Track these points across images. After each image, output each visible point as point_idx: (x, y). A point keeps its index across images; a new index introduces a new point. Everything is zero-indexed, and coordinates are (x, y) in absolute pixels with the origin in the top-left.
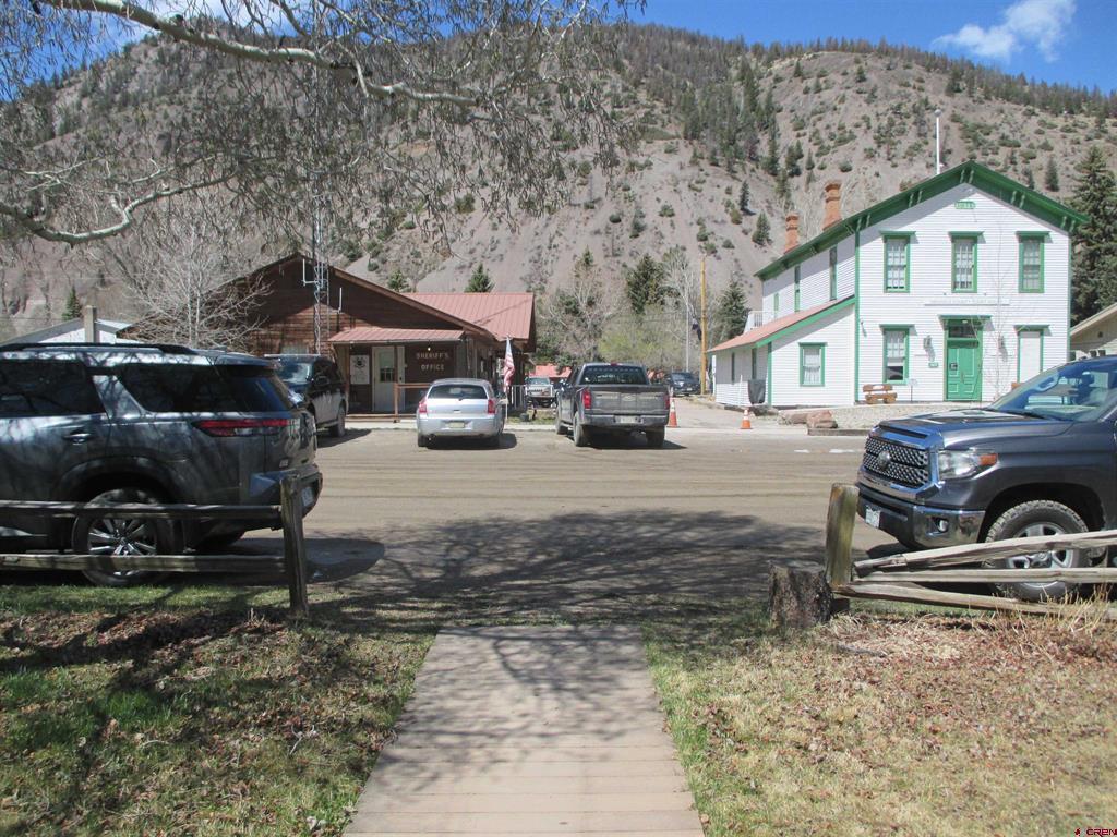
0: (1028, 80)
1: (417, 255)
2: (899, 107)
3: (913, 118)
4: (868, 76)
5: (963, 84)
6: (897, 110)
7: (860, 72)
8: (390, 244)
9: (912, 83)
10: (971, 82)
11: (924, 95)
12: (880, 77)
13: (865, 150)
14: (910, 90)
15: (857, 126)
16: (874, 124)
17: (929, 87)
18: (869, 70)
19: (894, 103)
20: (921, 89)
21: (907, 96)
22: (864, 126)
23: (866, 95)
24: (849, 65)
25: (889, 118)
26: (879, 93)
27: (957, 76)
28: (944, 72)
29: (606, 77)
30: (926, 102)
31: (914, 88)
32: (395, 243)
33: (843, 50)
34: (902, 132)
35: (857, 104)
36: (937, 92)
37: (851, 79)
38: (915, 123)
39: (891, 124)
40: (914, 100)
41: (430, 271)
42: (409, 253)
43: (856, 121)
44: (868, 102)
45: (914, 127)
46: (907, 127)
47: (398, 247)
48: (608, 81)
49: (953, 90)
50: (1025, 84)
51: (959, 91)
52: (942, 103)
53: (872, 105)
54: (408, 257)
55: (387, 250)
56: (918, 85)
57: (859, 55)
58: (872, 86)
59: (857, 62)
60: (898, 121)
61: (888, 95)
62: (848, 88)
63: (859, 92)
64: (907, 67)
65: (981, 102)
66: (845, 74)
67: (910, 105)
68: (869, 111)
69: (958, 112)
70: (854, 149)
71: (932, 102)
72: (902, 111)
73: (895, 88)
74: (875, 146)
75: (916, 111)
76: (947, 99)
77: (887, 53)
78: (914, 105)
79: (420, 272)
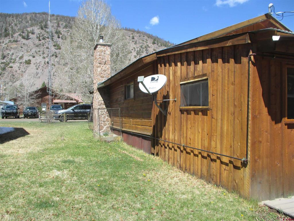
0: (170, 42)
1: (14, 75)
2: (142, 46)
3: (145, 49)
4: (135, 38)
5: (156, 42)
6: (141, 47)
7: (133, 37)
8: (5, 72)
9: (145, 41)
10: (158, 41)
11: (147, 44)
12: (137, 38)
13: (134, 56)
14: (144, 42)
15: (132, 50)
16: (136, 50)
17: (148, 42)
18: (135, 36)
19: (141, 45)
20: (147, 42)
21: (144, 44)
22: (134, 50)
23: (134, 42)
24: (130, 35)
25: (140, 48)
26: (137, 42)
27: (155, 40)
28: (152, 38)
29: (69, 31)
30: (148, 45)
31: (145, 42)
32: (6, 72)
33: (129, 30)
34: (143, 52)
35: (132, 44)
36: (150, 43)
37: (131, 38)
38: (145, 50)
39: (140, 50)
40: (145, 45)
41: (17, 80)
42: (11, 75)
43: (132, 48)
44: (135, 44)
45: (145, 51)
46: (144, 51)
47: (7, 73)
48: (69, 32)
49: (154, 43)
50: (169, 43)
51: (155, 43)
52: (151, 46)
53: (136, 45)
54: (11, 76)
55: (4, 74)
56: (146, 41)
57: (133, 32)
58: (136, 40)
59: (132, 34)
60: (142, 49)
61: (139, 43)
62: (130, 40)
63: (133, 41)
64: (144, 37)
65: (160, 47)
66: (129, 37)
67: (144, 46)
68: (135, 46)
69: (155, 48)
70: (132, 55)
71: (149, 45)
72: (143, 47)
73: (141, 41)
74: (136, 55)
75: (146, 47)
76: (152, 45)
77: (139, 33)
78: (145, 46)
79: (14, 80)
